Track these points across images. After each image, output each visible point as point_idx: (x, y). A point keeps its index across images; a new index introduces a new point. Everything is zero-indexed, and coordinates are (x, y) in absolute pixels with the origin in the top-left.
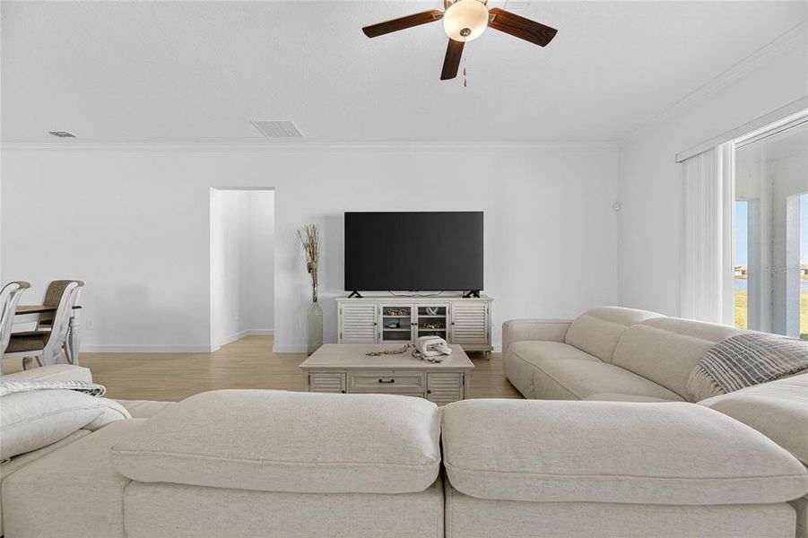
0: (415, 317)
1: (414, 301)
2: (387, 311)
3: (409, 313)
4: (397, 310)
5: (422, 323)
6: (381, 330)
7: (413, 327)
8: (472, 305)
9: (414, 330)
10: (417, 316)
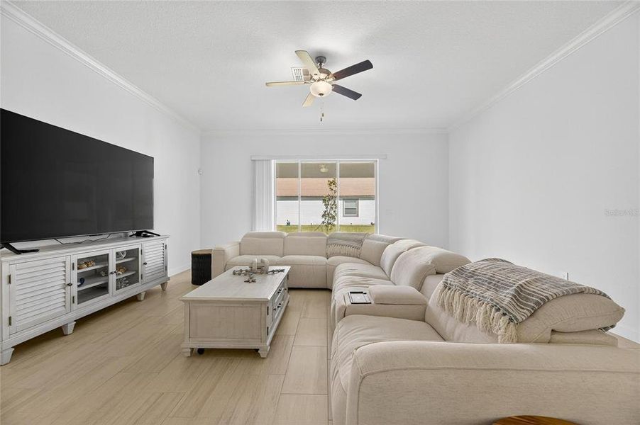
1: (112, 248)
3: (107, 261)
4: (87, 261)
5: (118, 269)
6: (76, 291)
7: (111, 276)
8: (155, 242)
9: (112, 280)
10: (115, 263)
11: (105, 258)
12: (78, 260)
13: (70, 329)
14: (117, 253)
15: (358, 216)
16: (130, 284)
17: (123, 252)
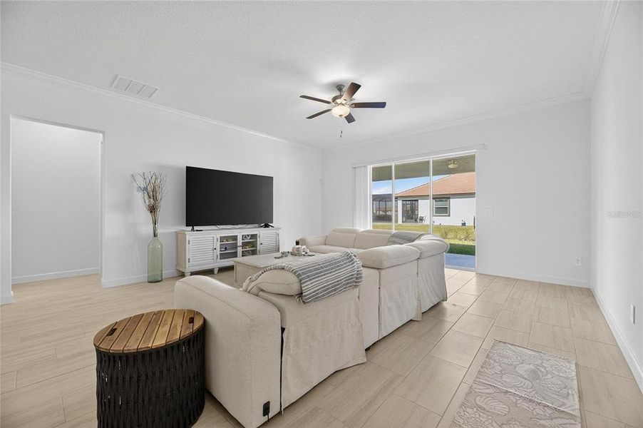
0: (240, 242)
1: (240, 232)
2: (222, 239)
3: (237, 240)
4: (227, 238)
5: (244, 245)
6: (219, 253)
7: (238, 248)
8: (270, 232)
9: (240, 250)
10: (241, 241)
11: (235, 238)
12: (221, 237)
13: (216, 272)
14: (243, 236)
15: (449, 216)
16: (253, 254)
17: (248, 235)
